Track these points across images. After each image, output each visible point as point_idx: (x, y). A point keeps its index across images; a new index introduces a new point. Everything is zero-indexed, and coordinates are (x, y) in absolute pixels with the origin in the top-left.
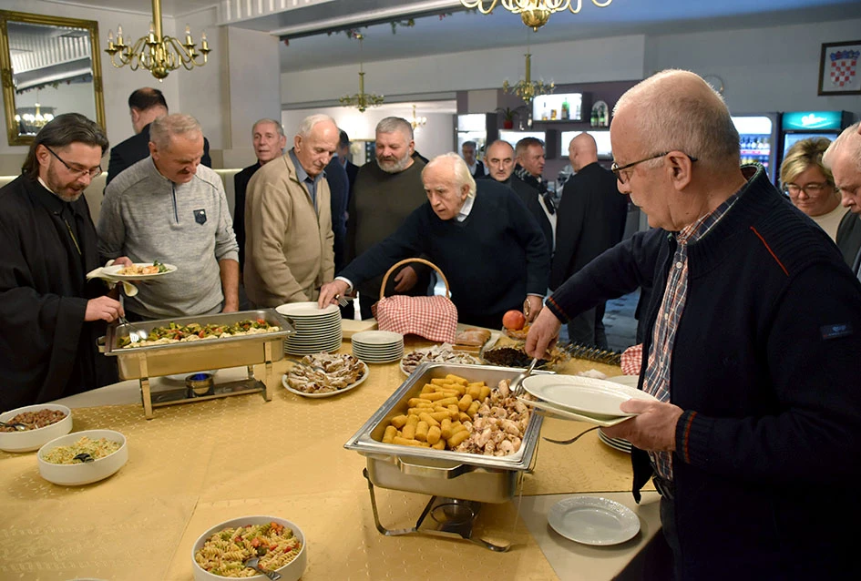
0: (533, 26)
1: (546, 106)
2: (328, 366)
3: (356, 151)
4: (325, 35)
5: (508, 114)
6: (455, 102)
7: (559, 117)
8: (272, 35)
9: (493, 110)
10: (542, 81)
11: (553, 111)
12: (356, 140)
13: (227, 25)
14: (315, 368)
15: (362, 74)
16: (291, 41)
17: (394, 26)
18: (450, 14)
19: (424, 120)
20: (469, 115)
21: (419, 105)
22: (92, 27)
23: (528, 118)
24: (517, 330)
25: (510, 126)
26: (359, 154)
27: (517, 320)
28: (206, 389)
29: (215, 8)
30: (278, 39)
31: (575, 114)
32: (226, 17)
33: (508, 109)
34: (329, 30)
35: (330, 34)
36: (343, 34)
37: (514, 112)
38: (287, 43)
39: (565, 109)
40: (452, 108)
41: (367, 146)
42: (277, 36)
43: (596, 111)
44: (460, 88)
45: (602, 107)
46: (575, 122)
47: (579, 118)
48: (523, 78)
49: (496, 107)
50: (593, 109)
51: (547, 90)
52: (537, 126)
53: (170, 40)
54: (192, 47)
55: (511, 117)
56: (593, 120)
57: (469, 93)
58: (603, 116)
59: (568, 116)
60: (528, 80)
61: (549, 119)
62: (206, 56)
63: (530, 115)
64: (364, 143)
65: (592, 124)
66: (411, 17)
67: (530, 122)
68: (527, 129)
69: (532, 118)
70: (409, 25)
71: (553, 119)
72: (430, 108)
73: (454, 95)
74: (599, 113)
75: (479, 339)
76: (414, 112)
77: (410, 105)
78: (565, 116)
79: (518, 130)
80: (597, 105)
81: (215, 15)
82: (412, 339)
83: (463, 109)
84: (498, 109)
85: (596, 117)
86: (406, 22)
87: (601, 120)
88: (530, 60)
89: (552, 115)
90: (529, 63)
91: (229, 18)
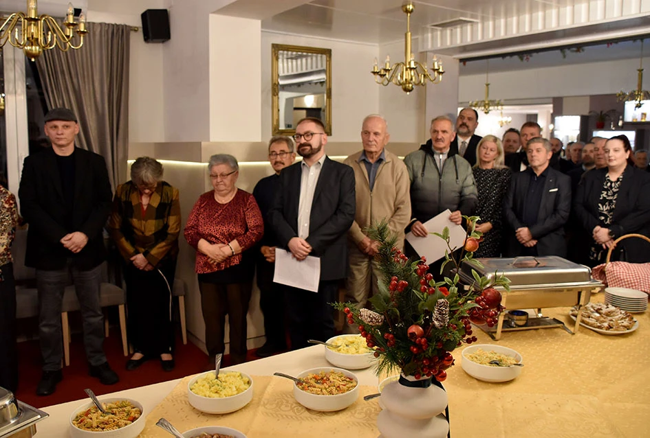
4: (500, 59)
5: (600, 116)
6: (552, 105)
8: (454, 58)
9: (586, 113)
11: (642, 114)
13: (427, 52)
15: (487, 85)
16: (467, 63)
17: (564, 52)
18: (616, 43)
20: (564, 117)
22: (328, 52)
23: (620, 120)
25: (601, 127)
28: (524, 322)
29: (417, 39)
30: (458, 61)
32: (427, 45)
33: (601, 112)
34: (506, 55)
36: (515, 57)
37: (606, 115)
38: (464, 64)
42: (457, 59)
44: (556, 95)
49: (588, 111)
52: (627, 126)
55: (603, 118)
57: (564, 99)
60: (640, 90)
61: (639, 120)
62: (441, 76)
63: (621, 117)
67: (620, 123)
68: (618, 128)
69: (623, 119)
70: (578, 51)
71: (643, 121)
72: (514, 109)
73: (551, 100)
76: (502, 113)
79: (610, 129)
83: (560, 112)
84: (590, 112)
86: (574, 49)
88: (642, 74)
89: (642, 117)
90: (641, 77)
91: (429, 47)
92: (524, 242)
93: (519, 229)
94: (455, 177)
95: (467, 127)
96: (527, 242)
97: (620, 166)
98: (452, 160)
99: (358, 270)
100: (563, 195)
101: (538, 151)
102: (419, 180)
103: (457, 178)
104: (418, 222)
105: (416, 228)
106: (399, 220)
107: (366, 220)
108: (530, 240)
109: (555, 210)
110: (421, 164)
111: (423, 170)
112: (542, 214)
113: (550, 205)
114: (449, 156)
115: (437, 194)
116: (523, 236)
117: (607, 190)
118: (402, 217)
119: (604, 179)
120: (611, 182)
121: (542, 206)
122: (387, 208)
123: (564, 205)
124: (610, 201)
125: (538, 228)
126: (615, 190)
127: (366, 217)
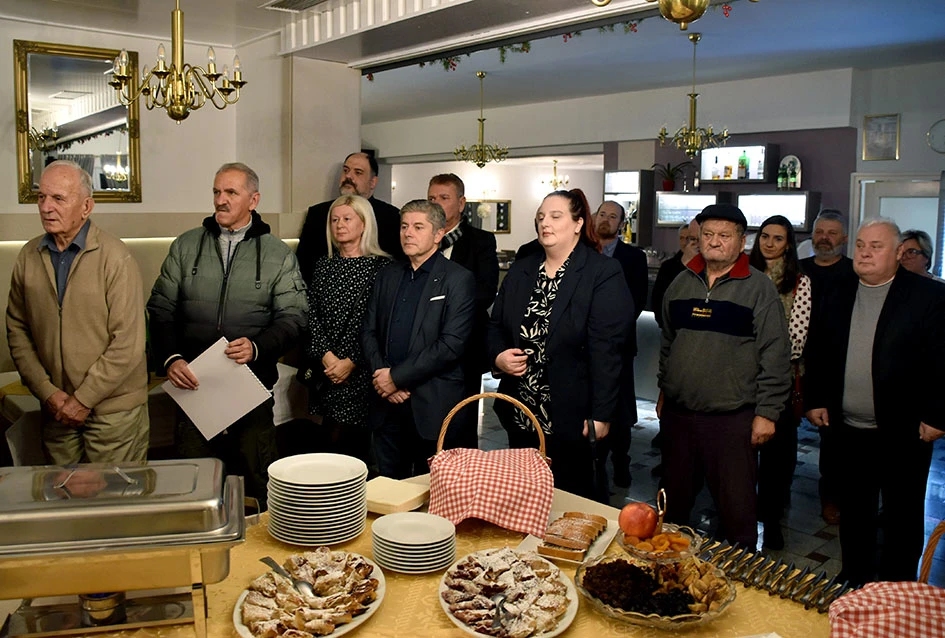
0: (678, 21)
1: (717, 162)
2: (321, 580)
3: (484, 214)
4: (417, 67)
5: (668, 171)
6: (602, 156)
7: (734, 176)
8: (351, 67)
9: (648, 167)
10: (712, 128)
11: (727, 168)
12: (484, 201)
13: (292, 54)
14: (297, 583)
15: (482, 121)
16: (375, 75)
17: (503, 52)
18: (578, 33)
19: (567, 178)
20: (620, 173)
21: (560, 159)
23: (695, 177)
24: (642, 539)
25: (671, 187)
26: (488, 217)
27: (642, 521)
29: (279, 33)
30: (360, 72)
31: (756, 172)
32: (290, 44)
33: (669, 165)
34: (420, 60)
35: (422, 64)
36: (439, 64)
37: (677, 169)
38: (371, 77)
39: (743, 166)
40: (597, 163)
41: (499, 207)
42: (357, 69)
43: (785, 168)
45: (793, 163)
46: (756, 182)
47: (761, 177)
48: (686, 125)
49: (653, 162)
50: (781, 166)
51: (719, 141)
52: (705, 188)
53: (193, 70)
54: (217, 77)
55: (672, 176)
56: (780, 180)
57: (619, 145)
58: (794, 174)
59: (747, 174)
60: (693, 127)
61: (722, 178)
63: (697, 173)
64: (496, 205)
65: (780, 186)
66: (524, 39)
67: (696, 183)
68: (693, 191)
69: (699, 177)
70: (523, 50)
71: (727, 178)
73: (601, 148)
74: (789, 171)
75: (583, 537)
76: (556, 168)
77: (550, 160)
78: (744, 175)
79: (681, 192)
80: (786, 161)
81: (279, 43)
82: (473, 528)
83: (612, 165)
84: (655, 165)
85: (785, 175)
86: (520, 46)
87: (792, 180)
88: (695, 101)
89: (726, 172)
90: (694, 105)
91: (293, 46)
92: (384, 394)
93: (378, 372)
94: (255, 275)
95: (354, 186)
96: (391, 395)
97: (563, 246)
98: (254, 243)
99: (60, 451)
100: (454, 306)
101: (418, 227)
102: (189, 280)
103: (258, 278)
104: (181, 362)
105: (174, 373)
106: (113, 358)
107: (53, 360)
108: (395, 392)
109: (441, 334)
110: (194, 252)
111: (196, 264)
112: (416, 342)
113: (431, 325)
114: (246, 238)
115: (215, 307)
116: (381, 385)
117: (539, 298)
118: (119, 352)
119: (536, 276)
120: (548, 281)
121: (416, 329)
122: (92, 335)
123: (456, 325)
124: (541, 320)
125: (406, 369)
126: (552, 297)
127: (53, 354)
